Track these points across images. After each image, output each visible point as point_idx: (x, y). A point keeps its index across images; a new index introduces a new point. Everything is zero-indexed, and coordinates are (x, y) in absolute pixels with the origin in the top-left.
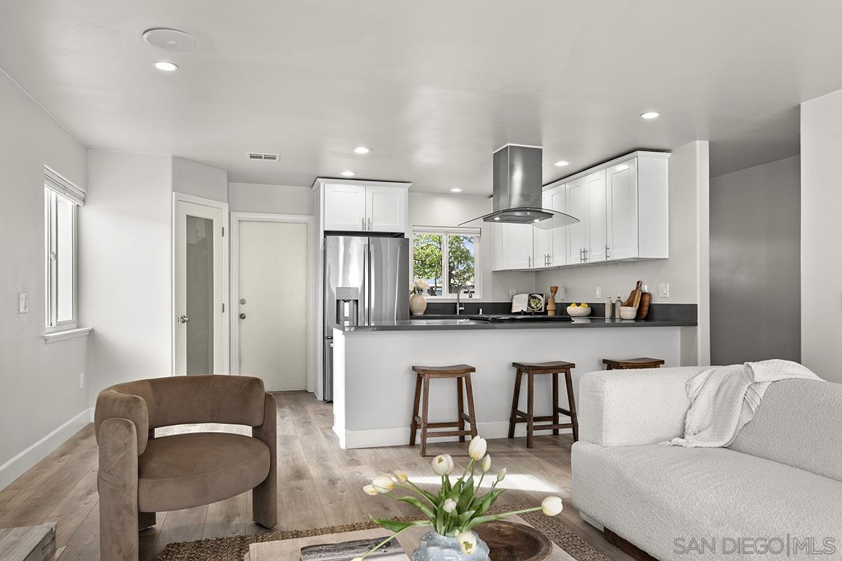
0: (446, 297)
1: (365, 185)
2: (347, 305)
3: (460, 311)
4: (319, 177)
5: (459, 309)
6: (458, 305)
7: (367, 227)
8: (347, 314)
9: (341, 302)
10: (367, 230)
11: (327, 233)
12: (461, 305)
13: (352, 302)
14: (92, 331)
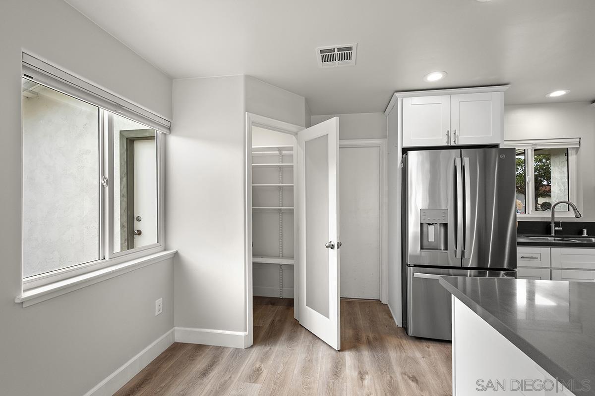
0: (532, 215)
1: (450, 94)
2: (431, 228)
3: (556, 231)
4: (396, 92)
5: (554, 228)
6: (553, 225)
7: (452, 140)
8: (431, 238)
9: (425, 226)
10: (452, 144)
11: (405, 151)
12: (557, 224)
13: (438, 226)
14: (176, 255)
